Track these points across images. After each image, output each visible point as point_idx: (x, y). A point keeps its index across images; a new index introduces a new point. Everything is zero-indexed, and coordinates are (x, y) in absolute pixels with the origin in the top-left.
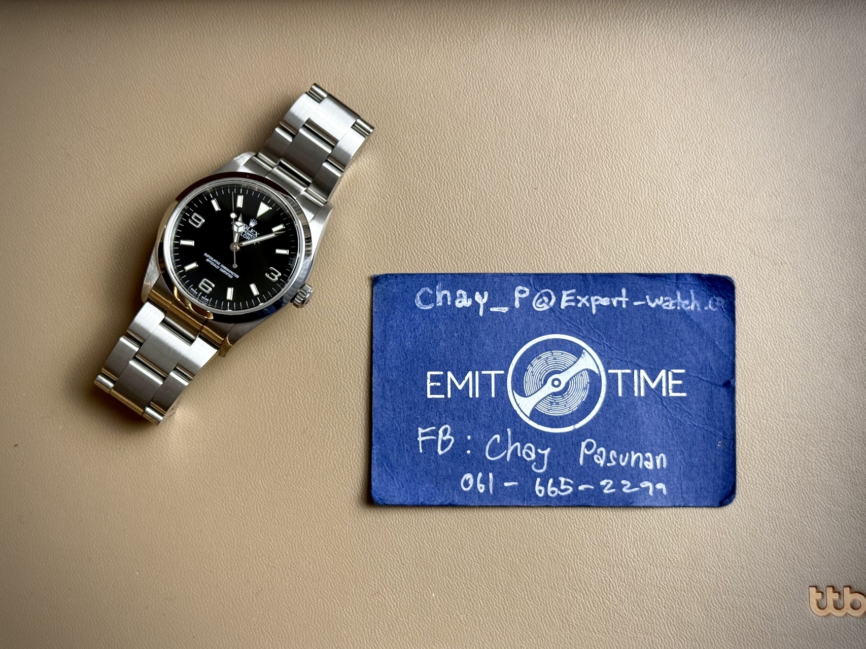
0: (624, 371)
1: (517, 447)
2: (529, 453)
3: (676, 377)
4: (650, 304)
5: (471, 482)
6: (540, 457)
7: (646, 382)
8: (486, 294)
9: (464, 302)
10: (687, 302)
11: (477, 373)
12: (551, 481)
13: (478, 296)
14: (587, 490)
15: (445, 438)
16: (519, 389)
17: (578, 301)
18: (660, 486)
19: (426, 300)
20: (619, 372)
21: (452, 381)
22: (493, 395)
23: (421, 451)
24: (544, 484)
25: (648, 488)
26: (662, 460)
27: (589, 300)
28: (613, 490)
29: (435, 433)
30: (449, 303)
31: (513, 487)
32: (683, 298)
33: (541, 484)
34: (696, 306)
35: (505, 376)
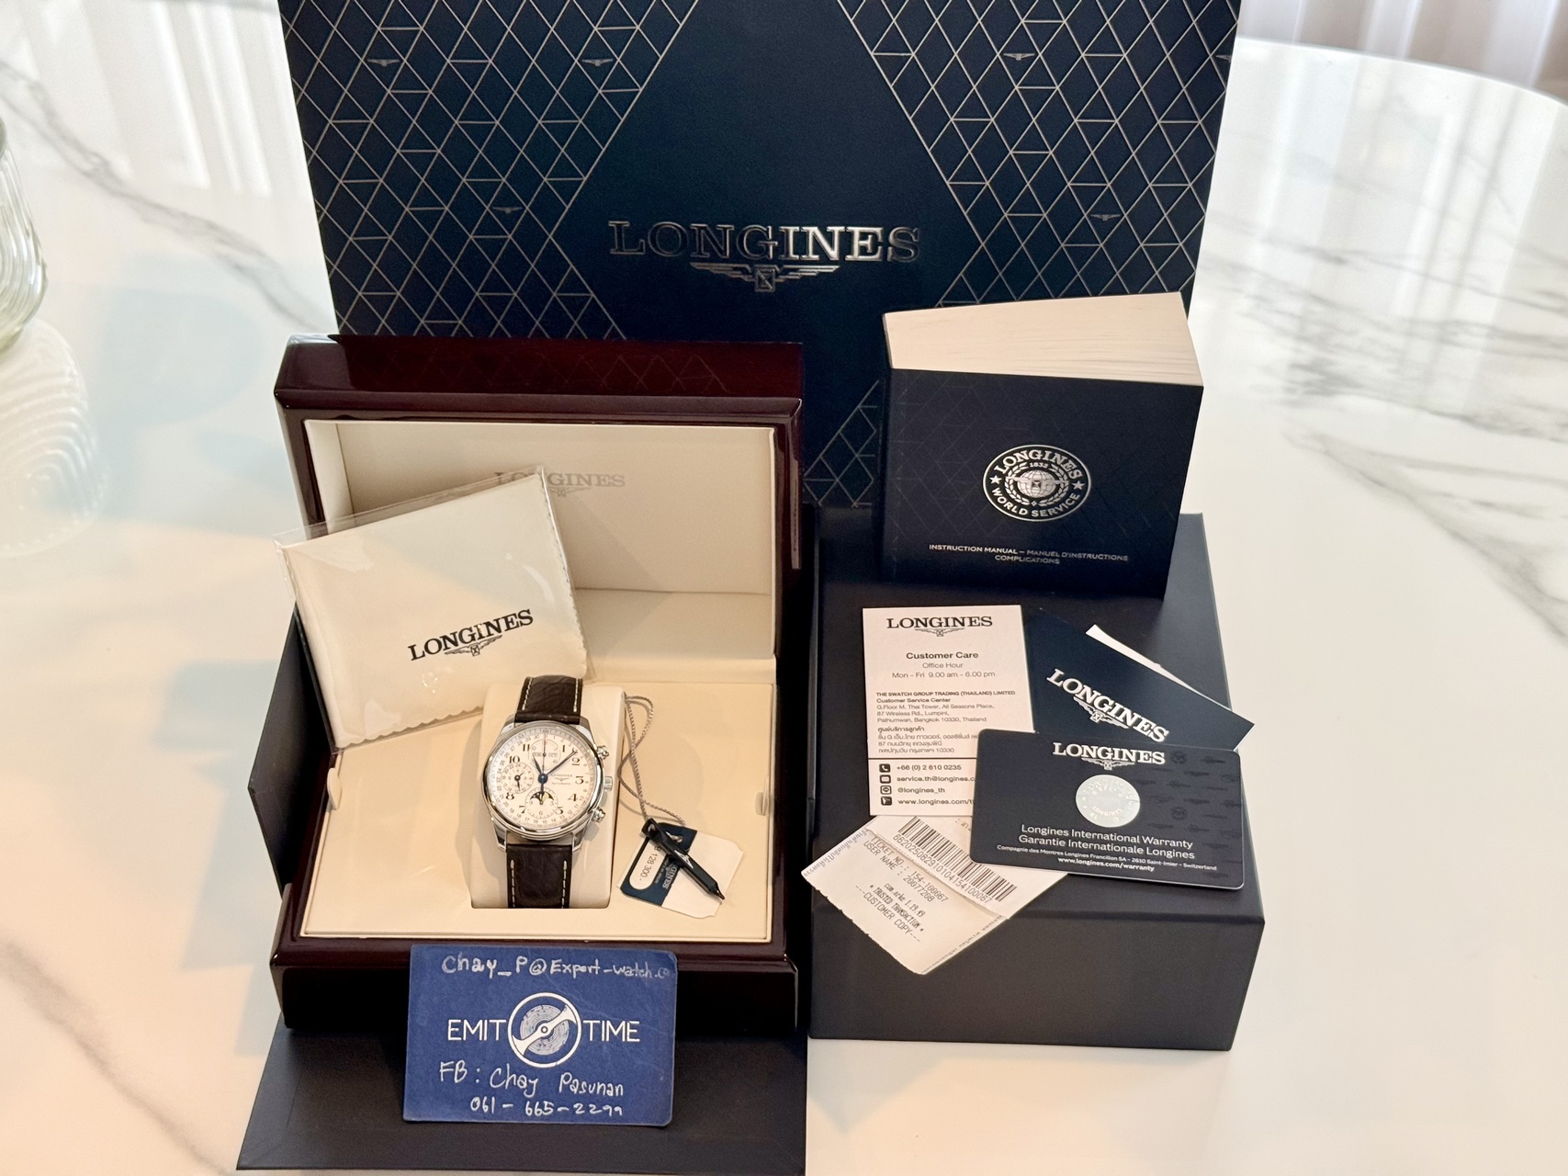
0: (595, 1022)
1: (513, 1078)
3: (632, 1027)
4: (616, 971)
5: (478, 1104)
6: (530, 1086)
7: (610, 1029)
8: (495, 962)
9: (478, 968)
10: (642, 971)
11: (486, 1021)
12: (537, 1103)
13: (489, 963)
15: (461, 1070)
16: (517, 1035)
17: (563, 968)
18: (617, 1109)
19: (450, 966)
20: (591, 1022)
22: (497, 1039)
23: (442, 1079)
24: (532, 1106)
25: (609, 1110)
26: (620, 1090)
27: (571, 968)
29: (454, 1067)
30: (467, 968)
31: (509, 1108)
32: (639, 968)
33: (530, 1106)
34: (648, 975)
35: (507, 1024)
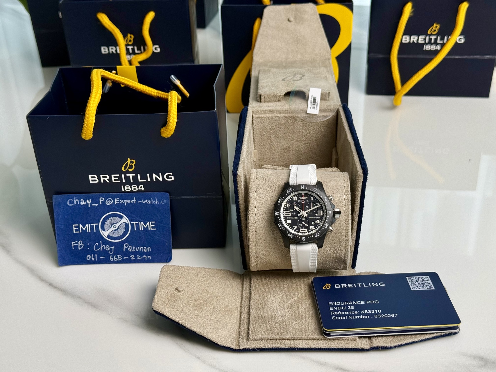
1: (103, 247)
2: (108, 248)
3: (152, 224)
4: (143, 202)
6: (111, 250)
7: (143, 225)
8: (90, 200)
9: (83, 203)
11: (89, 225)
12: (115, 256)
13: (88, 201)
14: (126, 258)
15: (81, 245)
16: (103, 229)
17: (120, 202)
18: (149, 257)
19: (71, 202)
20: (135, 223)
21: (82, 228)
22: (95, 231)
23: (73, 249)
24: (113, 257)
25: (145, 257)
26: (149, 249)
27: (124, 201)
28: (135, 258)
29: (77, 243)
30: (78, 203)
31: (103, 258)
32: (153, 200)
34: (157, 203)
35: (98, 225)
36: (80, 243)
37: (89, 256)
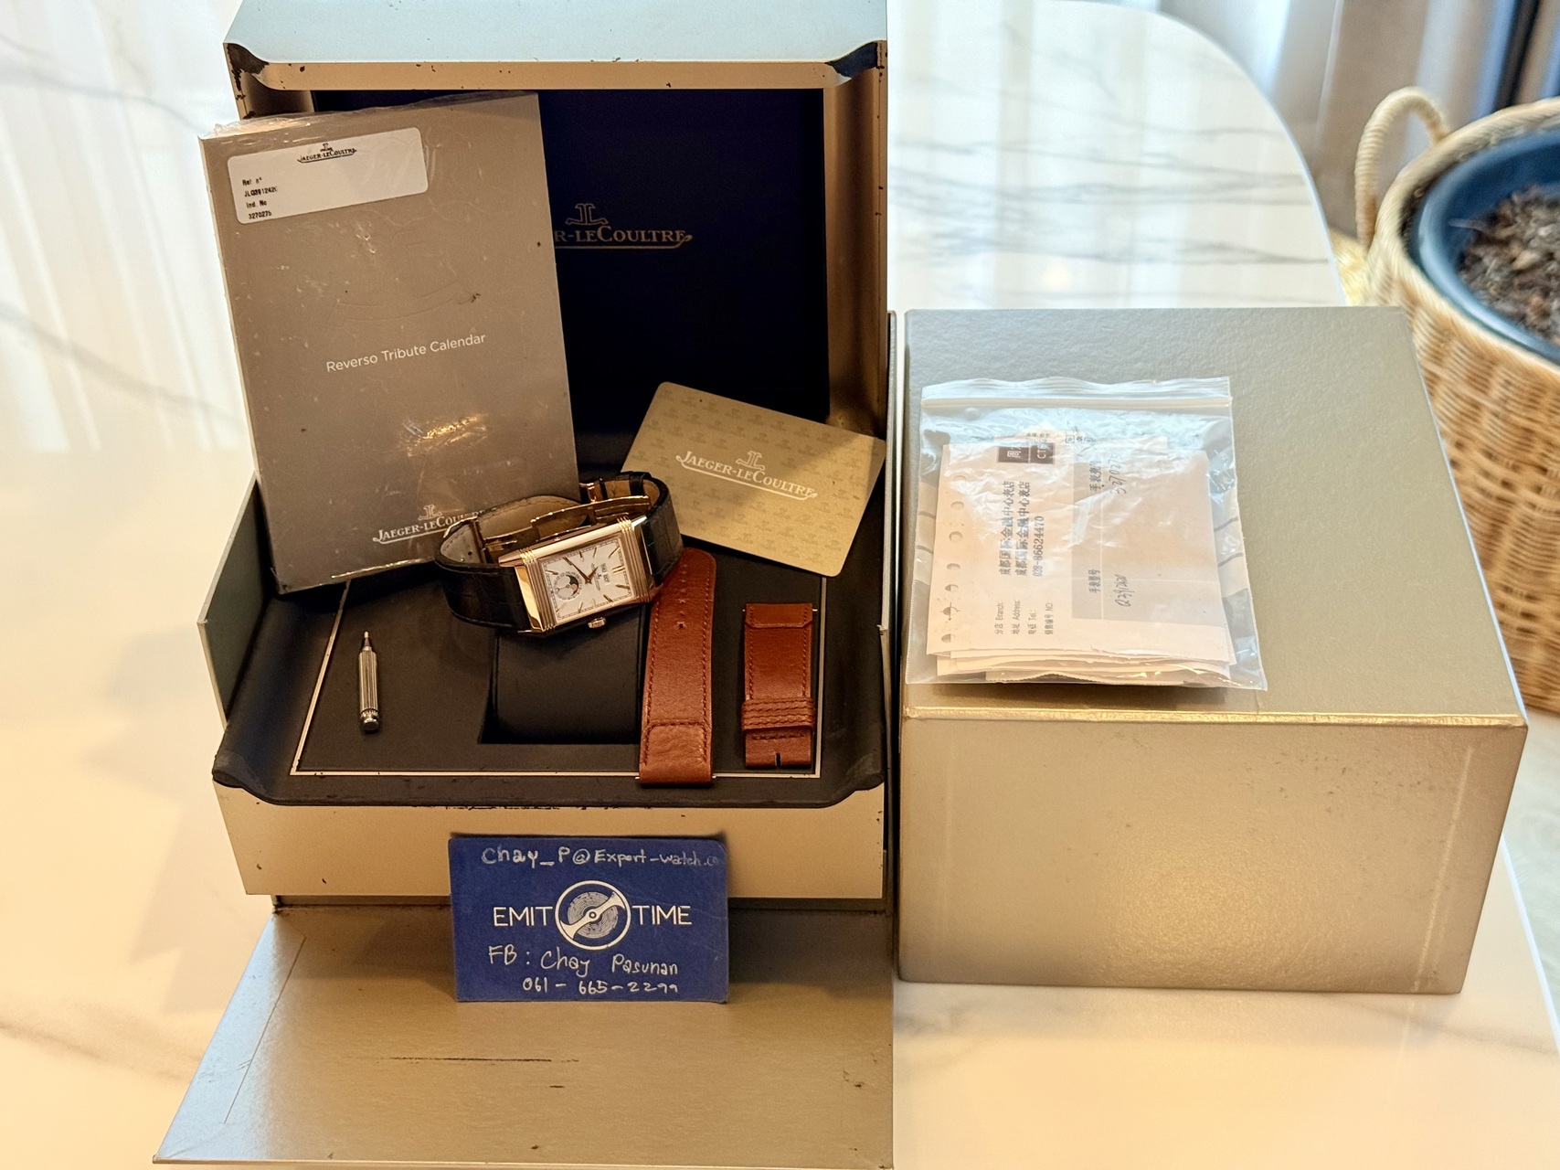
0: (645, 907)
1: (564, 960)
3: (683, 911)
4: (663, 860)
5: (531, 984)
6: (582, 969)
7: (661, 914)
8: (536, 853)
9: (519, 859)
10: (691, 859)
11: (532, 908)
12: (591, 983)
13: (530, 855)
14: (617, 989)
15: (510, 953)
16: (565, 920)
17: (607, 858)
18: (672, 986)
19: (490, 857)
20: (641, 907)
21: (513, 915)
22: (545, 924)
23: (492, 962)
24: (586, 985)
25: (664, 988)
26: (674, 969)
27: (616, 857)
28: (638, 989)
29: (503, 951)
30: (508, 859)
32: (687, 857)
33: (583, 986)
34: (697, 863)
35: (554, 910)
36: (509, 951)
37: (528, 980)
